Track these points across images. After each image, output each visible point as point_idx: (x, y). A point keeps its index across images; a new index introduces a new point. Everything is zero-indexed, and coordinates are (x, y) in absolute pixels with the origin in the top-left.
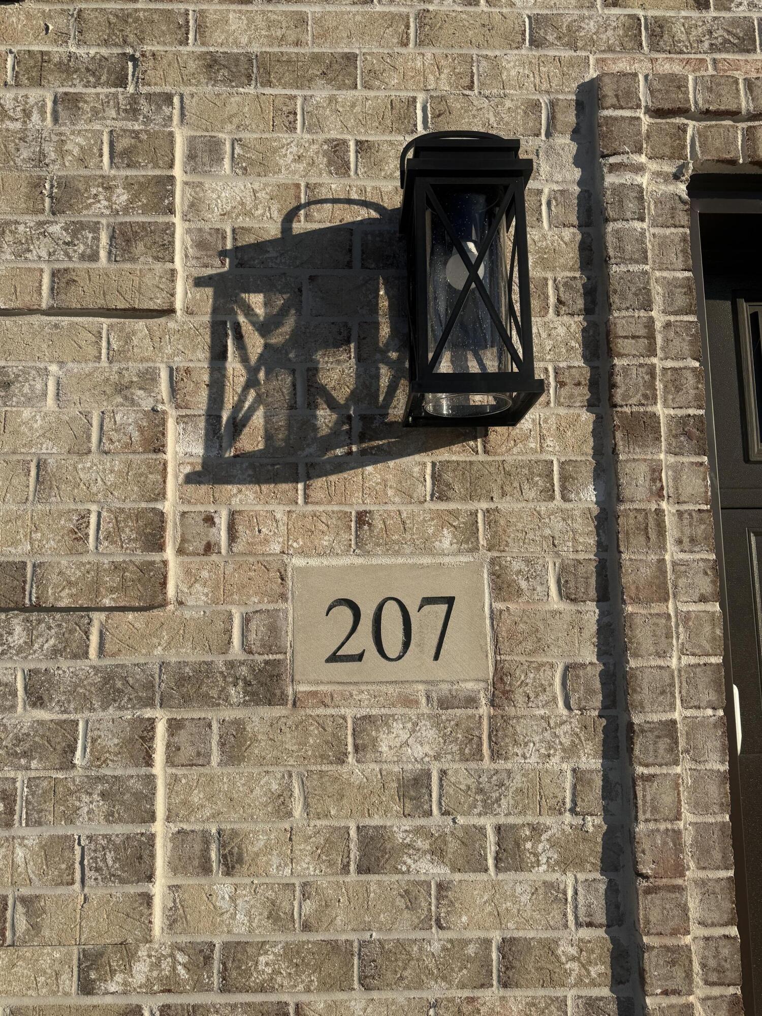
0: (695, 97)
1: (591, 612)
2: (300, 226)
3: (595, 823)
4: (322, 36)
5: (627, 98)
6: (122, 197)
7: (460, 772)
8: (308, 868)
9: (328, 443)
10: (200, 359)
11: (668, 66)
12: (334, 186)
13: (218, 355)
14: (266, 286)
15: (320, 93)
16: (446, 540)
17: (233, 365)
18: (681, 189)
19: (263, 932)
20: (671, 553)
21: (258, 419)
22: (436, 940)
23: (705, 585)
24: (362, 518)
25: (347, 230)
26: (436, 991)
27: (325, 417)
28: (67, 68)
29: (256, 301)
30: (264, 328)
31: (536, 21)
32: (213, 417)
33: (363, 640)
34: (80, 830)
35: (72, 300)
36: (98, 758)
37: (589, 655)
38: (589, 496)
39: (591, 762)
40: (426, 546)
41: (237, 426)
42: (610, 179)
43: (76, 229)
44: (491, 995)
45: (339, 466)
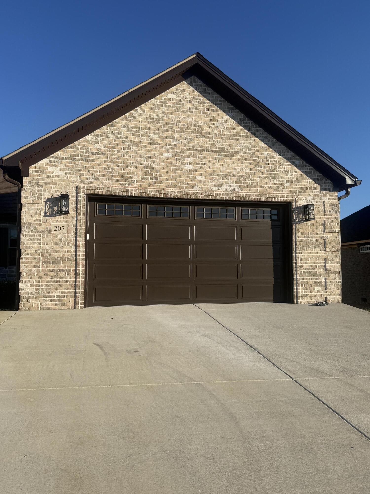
0: (86, 188)
1: (75, 228)
2: (52, 197)
3: (74, 242)
4: (54, 181)
5: (80, 188)
6: (38, 194)
7: (64, 239)
8: (52, 245)
9: (55, 214)
10: (44, 207)
11: (84, 185)
12: (55, 194)
13: (46, 207)
14: (50, 202)
15: (54, 186)
16: (64, 222)
17: (47, 208)
18: (85, 195)
19: (49, 249)
20: (81, 224)
21: (49, 212)
22: (62, 250)
23: (84, 226)
24: (57, 220)
25: (57, 197)
26: (62, 253)
27: (54, 212)
28: (33, 183)
29: (49, 203)
30: (49, 205)
31: (73, 180)
32: (45, 212)
33: (57, 229)
34: (36, 241)
35: (34, 203)
36: (37, 237)
37: (75, 231)
38: (75, 219)
39: (74, 238)
40: (62, 223)
41: (47, 213)
42: (78, 195)
43: (34, 197)
44: (66, 254)
45: (55, 216)
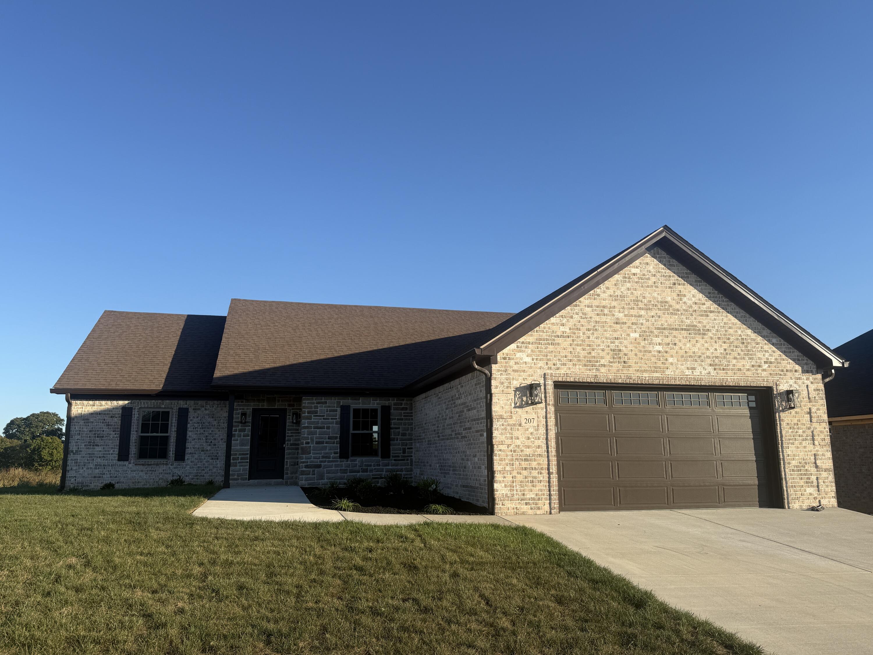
0: (554, 375)
1: (545, 420)
2: (521, 386)
3: (545, 436)
4: (522, 368)
5: (548, 375)
6: (507, 383)
7: (535, 432)
8: (524, 439)
9: (524, 405)
10: (513, 397)
11: (551, 372)
12: (524, 382)
13: (515, 397)
14: (519, 391)
15: (522, 373)
16: (534, 414)
17: (516, 398)
18: (552, 383)
19: (521, 444)
20: (551, 415)
21: (518, 403)
22: (533, 445)
23: (554, 418)
24: (527, 412)
25: (525, 386)
26: (533, 449)
27: (524, 403)
28: (501, 371)
29: (518, 392)
30: (518, 395)
31: (540, 367)
32: (515, 403)
33: (527, 422)
34: (507, 436)
35: (504, 392)
36: (508, 430)
37: (545, 423)
38: (545, 410)
39: (545, 432)
40: (532, 414)
41: (517, 403)
42: (546, 382)
43: (504, 386)
44: (537, 449)
45: (525, 407)
